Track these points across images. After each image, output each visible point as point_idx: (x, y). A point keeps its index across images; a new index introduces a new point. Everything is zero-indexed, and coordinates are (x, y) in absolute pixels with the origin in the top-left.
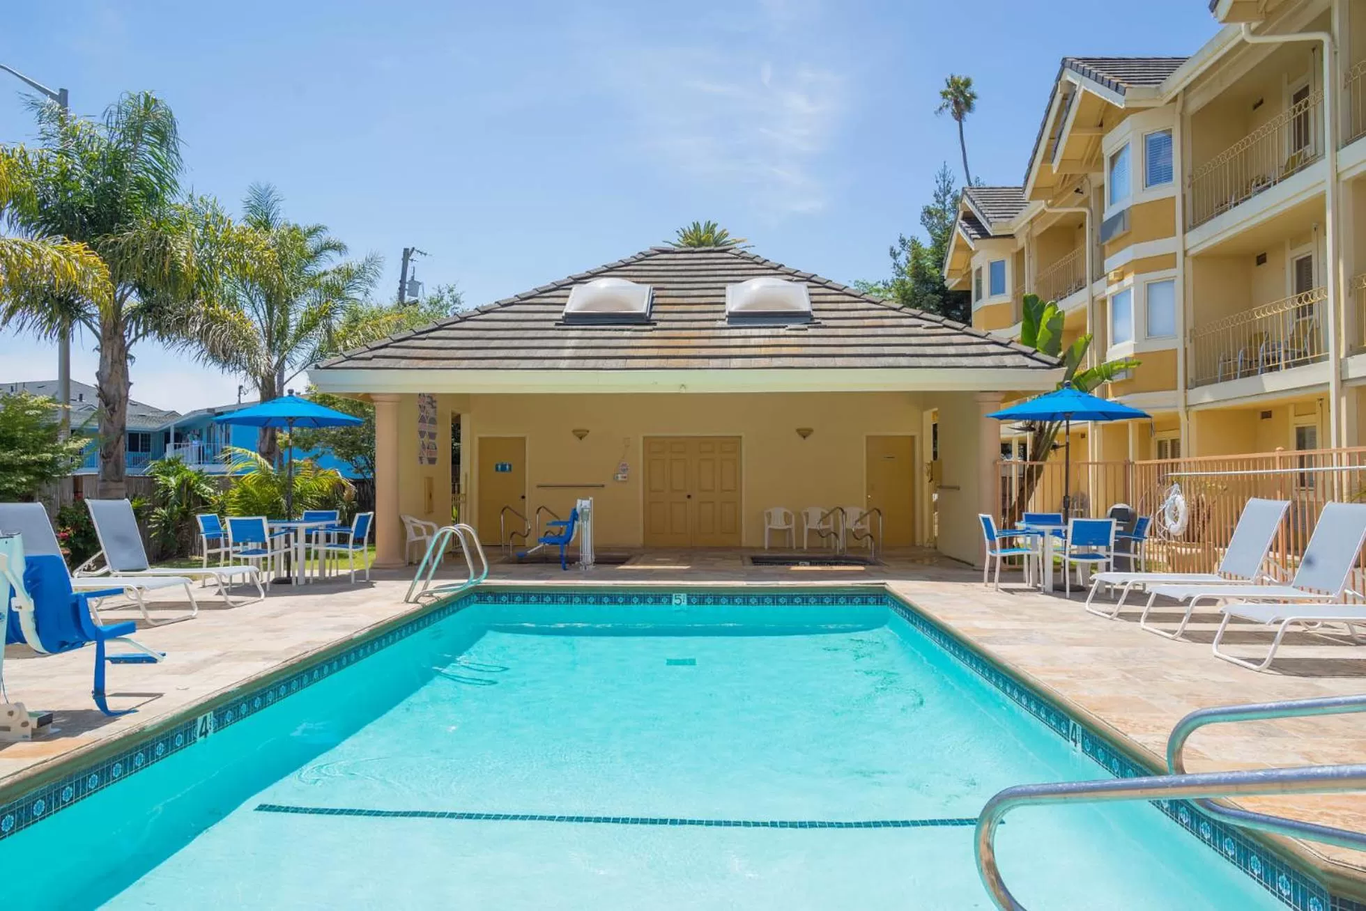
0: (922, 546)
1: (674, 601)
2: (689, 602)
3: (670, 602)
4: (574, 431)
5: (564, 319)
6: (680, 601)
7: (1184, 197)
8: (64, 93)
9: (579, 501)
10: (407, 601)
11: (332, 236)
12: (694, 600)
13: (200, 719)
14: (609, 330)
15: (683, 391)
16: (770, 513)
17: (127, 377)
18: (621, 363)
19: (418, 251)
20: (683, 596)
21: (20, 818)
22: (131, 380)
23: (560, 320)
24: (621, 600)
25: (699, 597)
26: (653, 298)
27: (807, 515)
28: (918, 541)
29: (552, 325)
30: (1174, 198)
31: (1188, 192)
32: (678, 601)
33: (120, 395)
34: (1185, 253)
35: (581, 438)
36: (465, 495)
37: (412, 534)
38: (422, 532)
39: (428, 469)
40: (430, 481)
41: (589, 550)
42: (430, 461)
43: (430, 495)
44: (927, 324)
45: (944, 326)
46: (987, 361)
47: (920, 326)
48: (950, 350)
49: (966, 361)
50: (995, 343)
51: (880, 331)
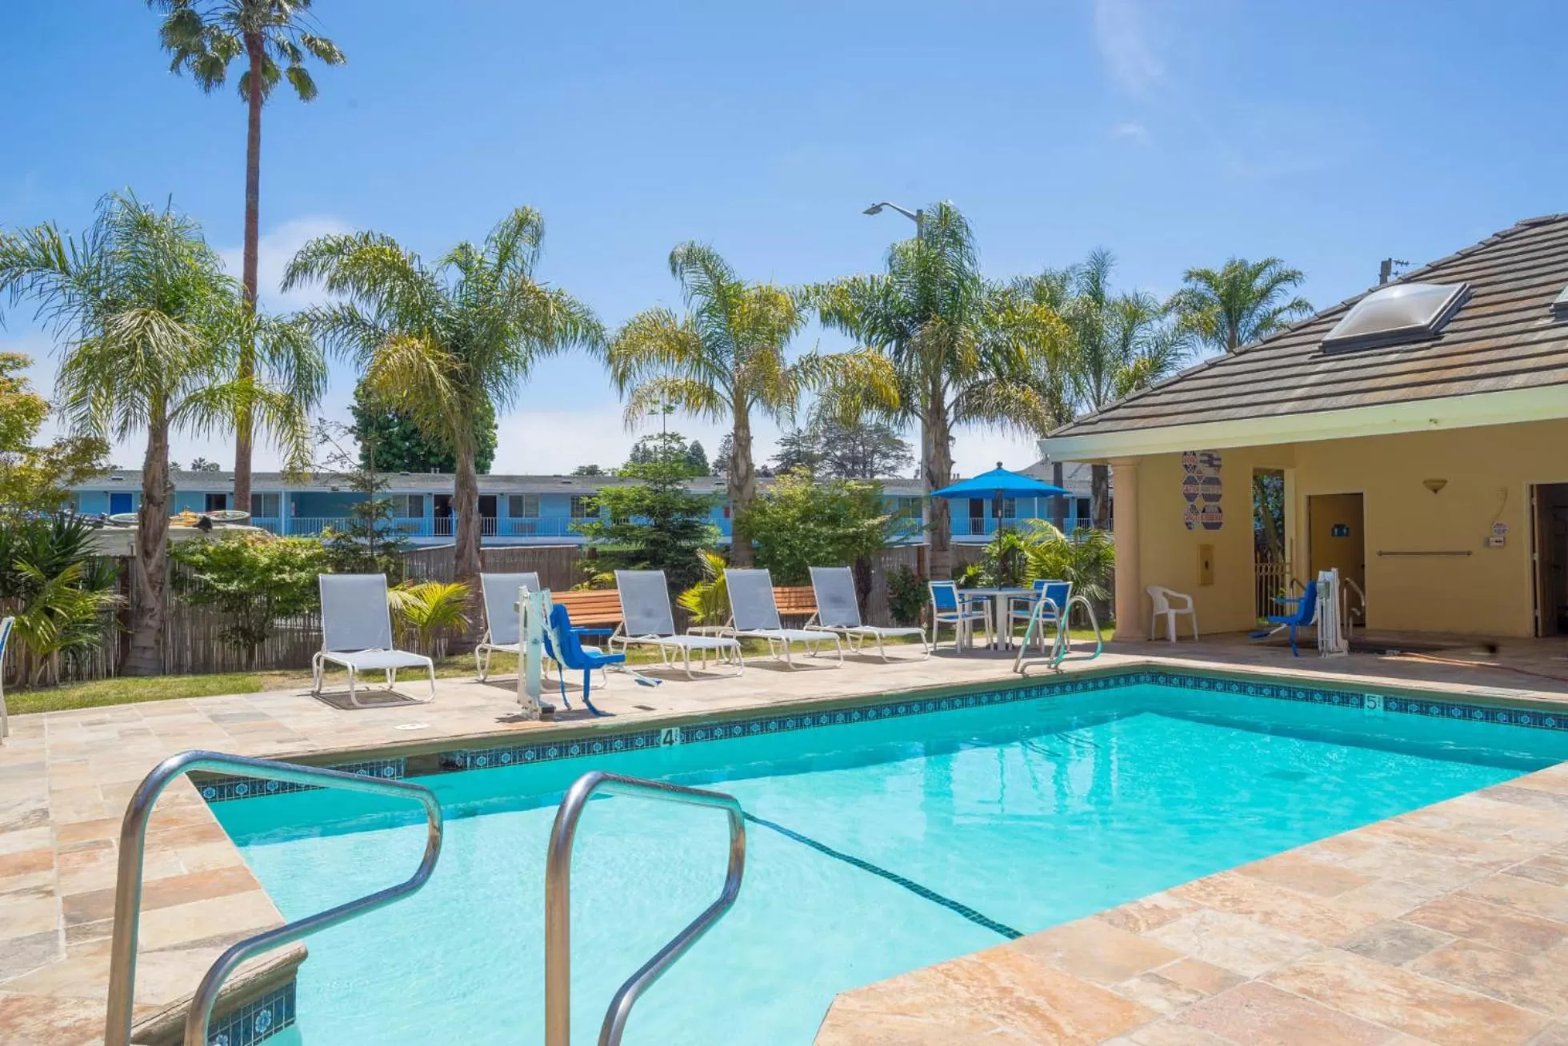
1: (1366, 703)
2: (1386, 708)
3: (1362, 705)
4: (1425, 482)
5: (1321, 349)
6: (1374, 707)
10: (1015, 670)
12: (1393, 705)
14: (1372, 355)
15: (1434, 427)
17: (949, 455)
18: (1355, 399)
19: (1397, 262)
20: (1379, 698)
21: (490, 760)
23: (1317, 351)
24: (1300, 695)
25: (1399, 701)
26: (1468, 299)
29: (1305, 359)
32: (1372, 704)
33: (942, 473)
35: (1435, 491)
36: (1291, 564)
37: (1162, 606)
38: (1174, 603)
39: (1201, 534)
40: (1206, 549)
41: (1331, 632)
42: (1208, 526)
43: (1207, 564)
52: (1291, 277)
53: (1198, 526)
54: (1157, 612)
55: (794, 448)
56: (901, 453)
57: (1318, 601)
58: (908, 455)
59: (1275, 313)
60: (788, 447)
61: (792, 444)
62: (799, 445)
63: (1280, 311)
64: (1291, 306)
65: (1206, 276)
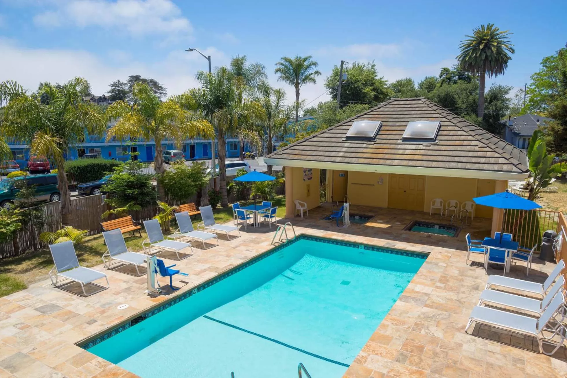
1: (360, 247)
2: (364, 249)
8: (209, 57)
9: (345, 204)
10: (272, 244)
11: (313, 60)
13: (193, 291)
15: (376, 172)
20: (363, 246)
25: (367, 247)
26: (381, 126)
29: (340, 140)
36: (328, 185)
37: (298, 206)
38: (302, 205)
39: (308, 182)
40: (308, 186)
41: (347, 220)
42: (309, 179)
43: (309, 191)
44: (481, 145)
45: (488, 147)
46: (496, 167)
47: (477, 146)
48: (483, 160)
49: (486, 167)
50: (504, 157)
51: (459, 148)
52: (315, 64)
53: (306, 180)
54: (297, 208)
55: (117, 88)
56: (161, 91)
57: (344, 211)
58: (164, 92)
59: (310, 75)
60: (114, 88)
61: (116, 86)
62: (119, 87)
63: (312, 74)
64: (315, 73)
65: (290, 61)
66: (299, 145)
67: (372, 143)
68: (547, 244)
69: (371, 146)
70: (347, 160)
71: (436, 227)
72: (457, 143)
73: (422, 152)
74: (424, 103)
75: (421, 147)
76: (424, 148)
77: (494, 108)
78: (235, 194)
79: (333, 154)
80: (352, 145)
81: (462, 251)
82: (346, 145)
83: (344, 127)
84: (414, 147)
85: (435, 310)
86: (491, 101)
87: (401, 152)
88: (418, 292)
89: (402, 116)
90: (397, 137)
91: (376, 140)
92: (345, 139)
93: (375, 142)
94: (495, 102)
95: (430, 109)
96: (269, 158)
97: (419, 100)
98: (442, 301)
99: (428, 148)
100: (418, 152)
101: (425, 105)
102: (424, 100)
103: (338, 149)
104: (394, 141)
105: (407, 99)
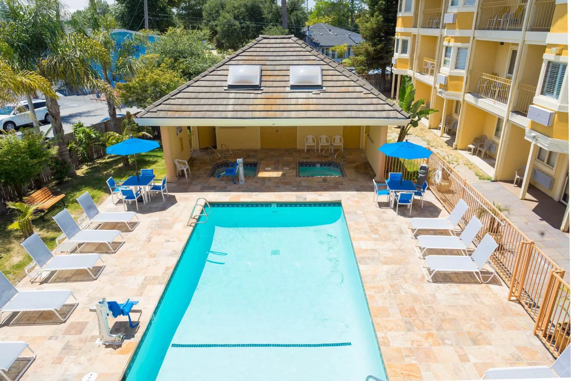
0: (362, 149)
7: (478, 13)
9: (238, 159)
10: (187, 225)
13: (152, 318)
14: (245, 93)
15: (274, 125)
16: (307, 138)
20: (275, 204)
22: (59, 105)
26: (262, 70)
27: (320, 138)
28: (361, 148)
29: (223, 90)
30: (474, 12)
31: (480, 11)
32: (274, 206)
33: (56, 112)
34: (474, 38)
40: (181, 139)
43: (182, 145)
44: (365, 91)
45: (371, 93)
46: (384, 114)
47: (362, 92)
48: (372, 107)
49: (376, 114)
50: (388, 104)
51: (347, 95)
53: (179, 133)
57: (238, 167)
66: (174, 97)
67: (260, 92)
68: (423, 176)
69: (259, 96)
70: (240, 114)
71: (318, 166)
72: (343, 89)
73: (315, 101)
74: (295, 42)
75: (311, 95)
76: (315, 96)
77: (295, 18)
78: (80, 157)
79: (221, 108)
80: (238, 96)
81: (363, 192)
82: (232, 95)
83: (220, 73)
84: (304, 95)
85: (393, 266)
86: (292, 11)
87: (293, 101)
88: (366, 250)
89: (278, 58)
90: (283, 84)
91: (262, 88)
92: (226, 88)
93: (263, 91)
94: (295, 12)
95: (304, 50)
96: (141, 118)
97: (289, 38)
98: (390, 255)
99: (318, 96)
100: (311, 101)
101: (297, 45)
102: (295, 39)
103: (225, 102)
104: (282, 89)
105: (276, 36)
